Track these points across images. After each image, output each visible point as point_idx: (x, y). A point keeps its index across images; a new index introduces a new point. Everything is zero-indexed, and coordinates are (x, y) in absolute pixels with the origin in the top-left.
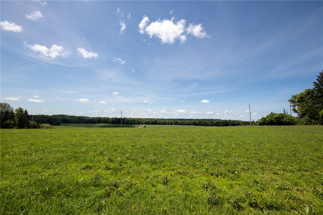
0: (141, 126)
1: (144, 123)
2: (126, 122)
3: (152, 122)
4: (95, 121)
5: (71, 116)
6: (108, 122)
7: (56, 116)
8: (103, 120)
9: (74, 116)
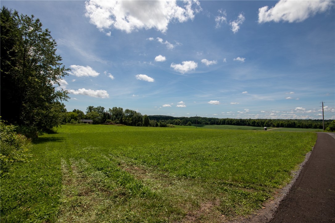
0: (269, 129)
1: (276, 125)
2: (252, 124)
3: (288, 125)
4: (219, 123)
5: (203, 118)
6: (232, 123)
7: (193, 118)
8: (227, 122)
9: (206, 118)
